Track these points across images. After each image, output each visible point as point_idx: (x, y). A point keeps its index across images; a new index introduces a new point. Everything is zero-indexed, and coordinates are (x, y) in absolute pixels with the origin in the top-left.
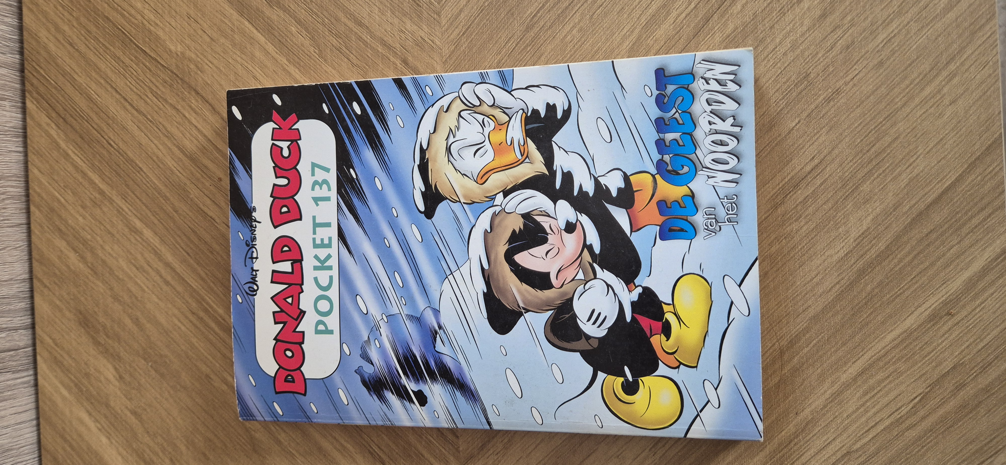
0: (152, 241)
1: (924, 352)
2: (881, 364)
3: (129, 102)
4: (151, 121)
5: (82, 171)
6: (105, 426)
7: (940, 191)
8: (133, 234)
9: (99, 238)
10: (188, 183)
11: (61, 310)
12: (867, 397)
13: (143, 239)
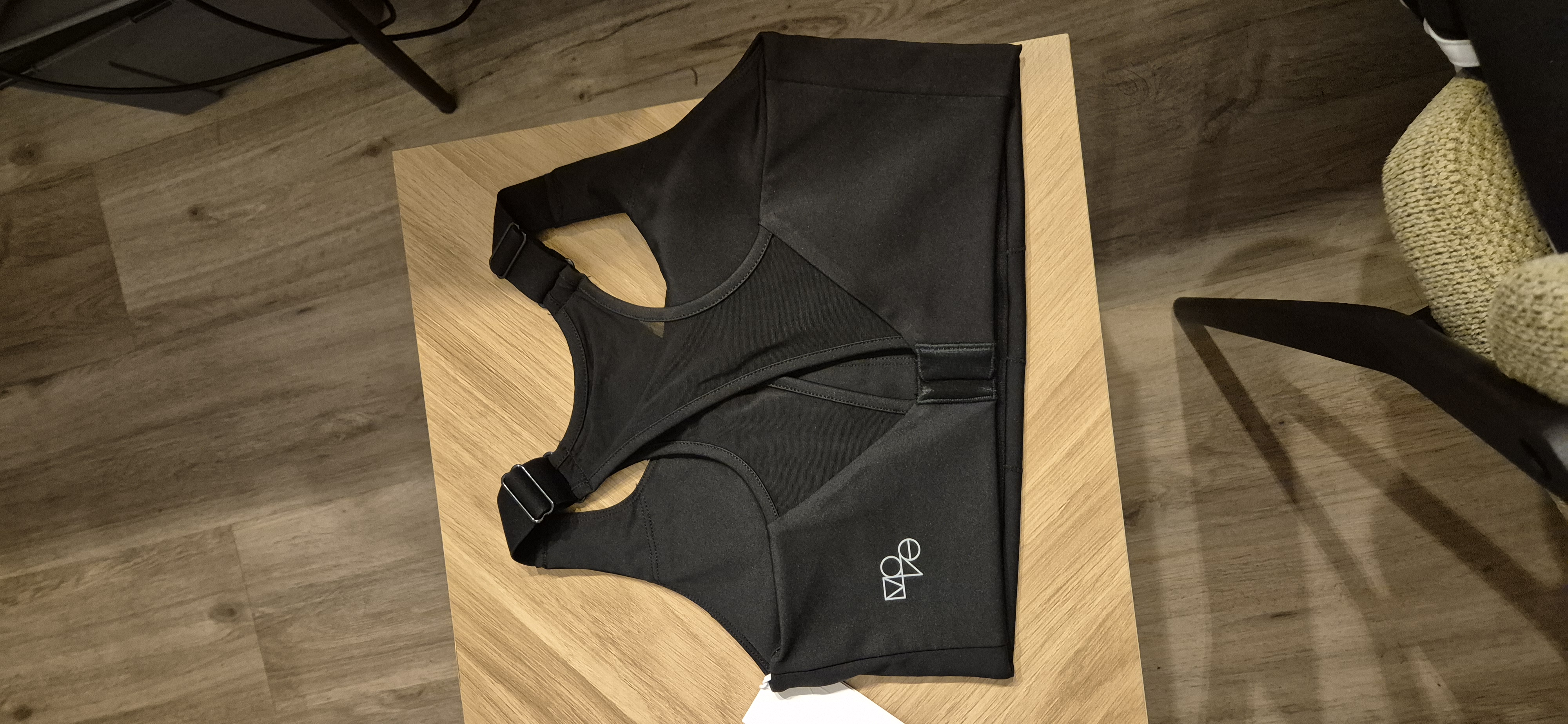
0: (528, 439)
1: (1065, 477)
2: (1040, 487)
3: (503, 339)
4: (521, 352)
5: (468, 391)
6: (503, 581)
7: (1066, 374)
8: (514, 435)
9: (486, 441)
10: (555, 395)
11: (459, 496)
12: (1033, 509)
13: (522, 439)
